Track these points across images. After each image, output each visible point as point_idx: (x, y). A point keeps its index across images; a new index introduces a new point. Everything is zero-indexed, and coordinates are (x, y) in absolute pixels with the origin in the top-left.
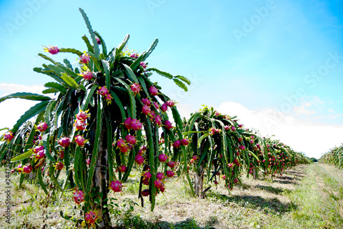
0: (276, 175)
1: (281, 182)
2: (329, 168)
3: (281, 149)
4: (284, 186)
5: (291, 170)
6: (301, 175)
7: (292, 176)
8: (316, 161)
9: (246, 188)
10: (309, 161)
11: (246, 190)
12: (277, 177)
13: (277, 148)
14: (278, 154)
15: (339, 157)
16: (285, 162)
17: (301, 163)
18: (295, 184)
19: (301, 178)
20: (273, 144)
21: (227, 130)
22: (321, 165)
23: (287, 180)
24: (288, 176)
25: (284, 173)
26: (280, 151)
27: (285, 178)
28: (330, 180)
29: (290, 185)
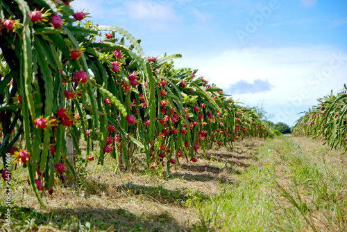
0: (182, 161)
1: (188, 178)
2: (310, 147)
3: (199, 94)
4: (193, 187)
5: (223, 150)
6: (245, 161)
7: (221, 165)
8: (287, 131)
9: (94, 193)
10: (272, 131)
11: (93, 197)
12: (184, 167)
13: (189, 92)
14: (188, 105)
15: (335, 119)
16: (207, 127)
17: (252, 134)
18: (223, 181)
19: (241, 169)
20: (179, 81)
21: (36, 24)
22: (296, 140)
23: (206, 173)
24: (212, 163)
25: (202, 156)
26: (194, 98)
27: (201, 169)
28: (306, 172)
29: (210, 183)
